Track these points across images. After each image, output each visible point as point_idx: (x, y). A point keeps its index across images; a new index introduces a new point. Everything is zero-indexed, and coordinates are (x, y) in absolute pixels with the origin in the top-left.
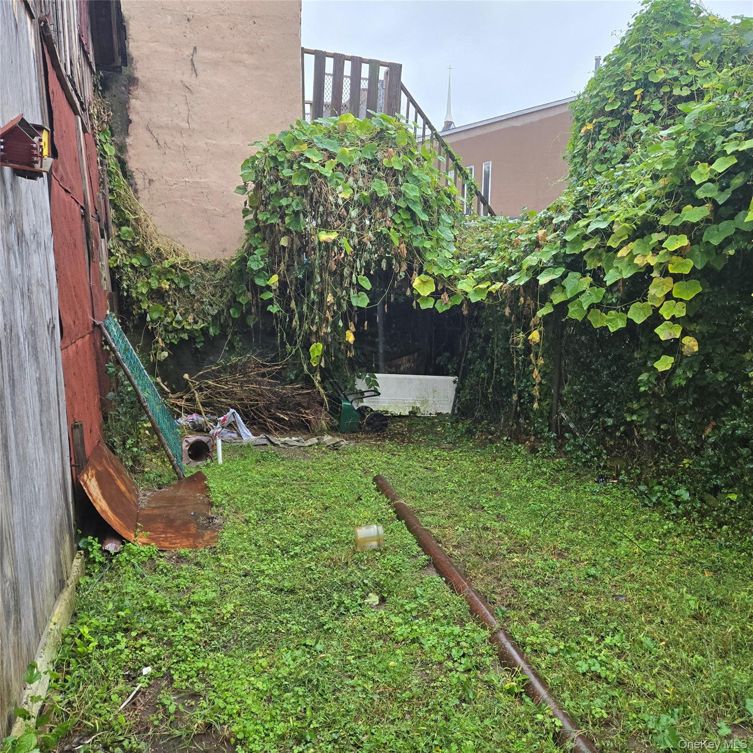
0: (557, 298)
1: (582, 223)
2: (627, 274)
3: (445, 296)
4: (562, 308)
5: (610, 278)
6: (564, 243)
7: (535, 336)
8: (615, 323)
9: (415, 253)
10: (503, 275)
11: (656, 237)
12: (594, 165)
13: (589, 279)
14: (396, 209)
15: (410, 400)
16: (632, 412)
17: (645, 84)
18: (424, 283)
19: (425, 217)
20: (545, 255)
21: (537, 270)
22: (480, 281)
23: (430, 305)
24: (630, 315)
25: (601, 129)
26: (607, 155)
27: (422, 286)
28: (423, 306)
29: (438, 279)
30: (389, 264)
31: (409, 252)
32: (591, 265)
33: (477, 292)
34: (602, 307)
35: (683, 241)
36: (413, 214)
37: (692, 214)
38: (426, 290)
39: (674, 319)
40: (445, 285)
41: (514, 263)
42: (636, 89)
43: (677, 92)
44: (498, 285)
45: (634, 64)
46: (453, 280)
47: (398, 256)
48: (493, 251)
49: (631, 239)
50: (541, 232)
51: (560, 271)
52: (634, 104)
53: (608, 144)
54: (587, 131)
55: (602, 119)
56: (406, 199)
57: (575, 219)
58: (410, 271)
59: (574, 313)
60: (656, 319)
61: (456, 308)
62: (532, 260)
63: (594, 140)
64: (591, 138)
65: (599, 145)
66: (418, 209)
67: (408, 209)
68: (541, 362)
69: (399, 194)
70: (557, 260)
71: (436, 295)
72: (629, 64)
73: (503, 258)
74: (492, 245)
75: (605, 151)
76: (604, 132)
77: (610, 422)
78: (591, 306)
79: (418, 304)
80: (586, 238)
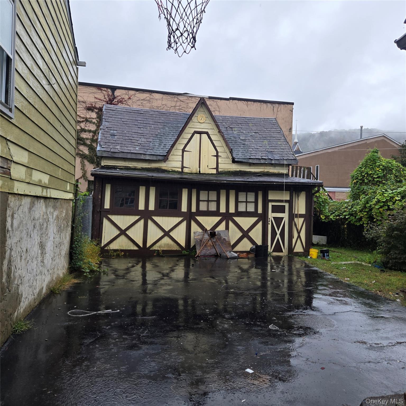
0: (349, 220)
1: (353, 209)
2: (359, 217)
3: (327, 219)
4: (350, 222)
5: (357, 218)
6: (350, 212)
7: (345, 226)
8: (358, 224)
9: (321, 211)
10: (339, 216)
11: (363, 212)
12: (356, 190)
13: (354, 217)
14: (317, 203)
15: (317, 241)
16: (363, 239)
17: (367, 173)
18: (323, 216)
19: (323, 205)
20: (347, 213)
21: (346, 215)
22: (334, 216)
23: (324, 221)
24: (360, 223)
25: (358, 182)
26: (359, 188)
27: (322, 217)
28: (323, 221)
29: (326, 216)
30: (316, 213)
31: (320, 211)
32: (355, 215)
33: (334, 218)
34: (356, 221)
35: (366, 213)
36: (320, 204)
37: (367, 210)
38: (323, 218)
39: (366, 223)
40: (327, 217)
41: (341, 214)
42: (365, 174)
43: (374, 176)
44: (338, 217)
45: (365, 169)
46: (329, 216)
47: (318, 211)
48: (336, 211)
49: (360, 212)
50: (346, 209)
51: (349, 216)
52: (365, 178)
53: (359, 186)
54: (354, 182)
55: (358, 180)
56: (319, 201)
57: (351, 208)
58: (320, 214)
59: (352, 222)
60: (364, 224)
61: (329, 221)
62: (344, 214)
63: (356, 184)
64: (355, 184)
65: (357, 186)
66: (321, 203)
67: (320, 203)
68: (347, 230)
69: (318, 200)
70: (349, 214)
71: (325, 219)
72: (364, 169)
73: (338, 213)
74: (336, 209)
75: (359, 187)
76: (358, 183)
77: (359, 241)
78: (354, 221)
79: (321, 220)
80: (353, 211)
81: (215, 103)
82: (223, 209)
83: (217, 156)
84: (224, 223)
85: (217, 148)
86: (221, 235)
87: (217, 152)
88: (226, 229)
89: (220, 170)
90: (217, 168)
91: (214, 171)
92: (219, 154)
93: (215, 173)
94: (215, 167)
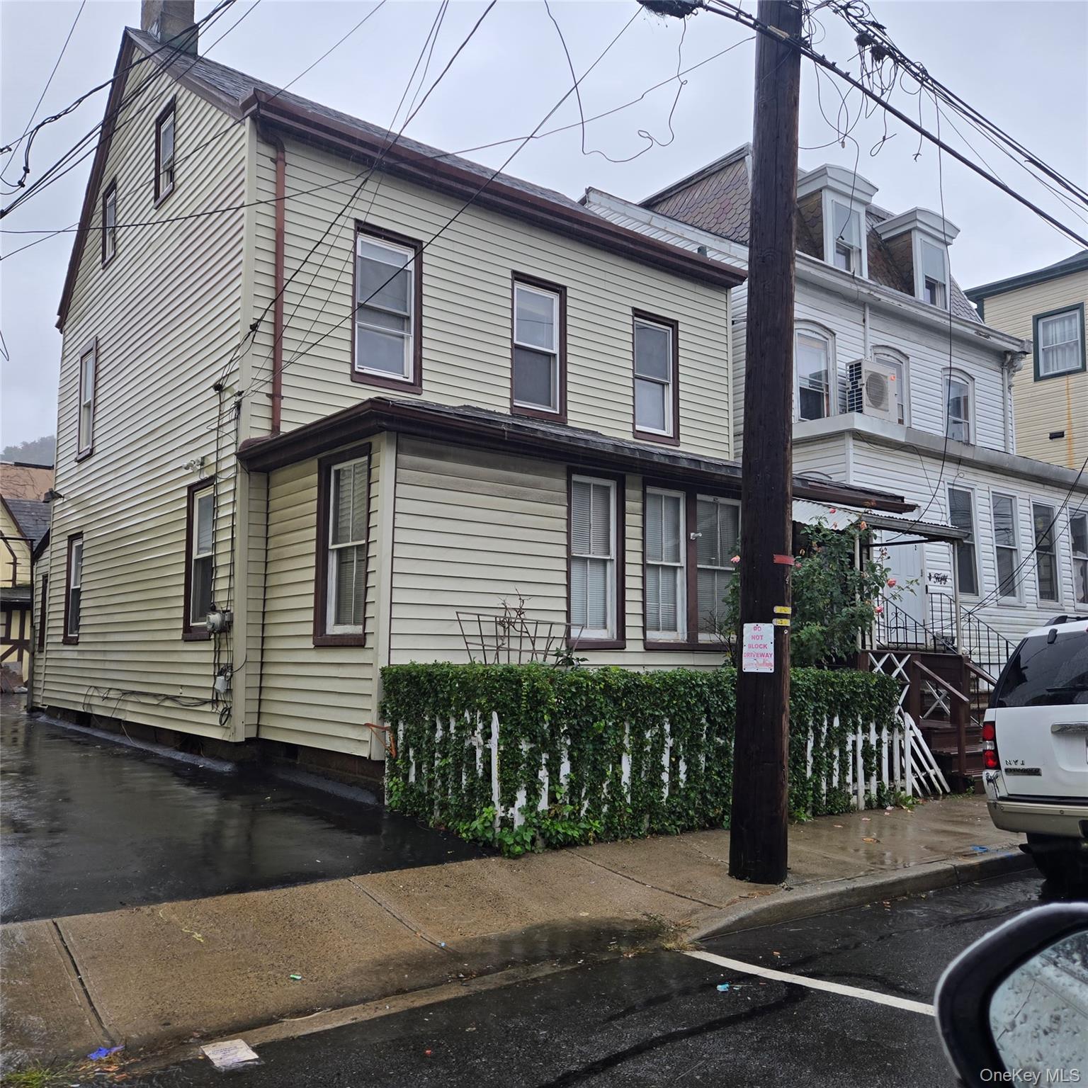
81: (27, 473)
82: (15, 635)
83: (15, 564)
84: (15, 653)
85: (15, 552)
86: (10, 668)
87: (15, 559)
88: (18, 660)
89: (17, 583)
90: (14, 580)
91: (10, 585)
92: (18, 561)
93: (11, 586)
94: (11, 578)
